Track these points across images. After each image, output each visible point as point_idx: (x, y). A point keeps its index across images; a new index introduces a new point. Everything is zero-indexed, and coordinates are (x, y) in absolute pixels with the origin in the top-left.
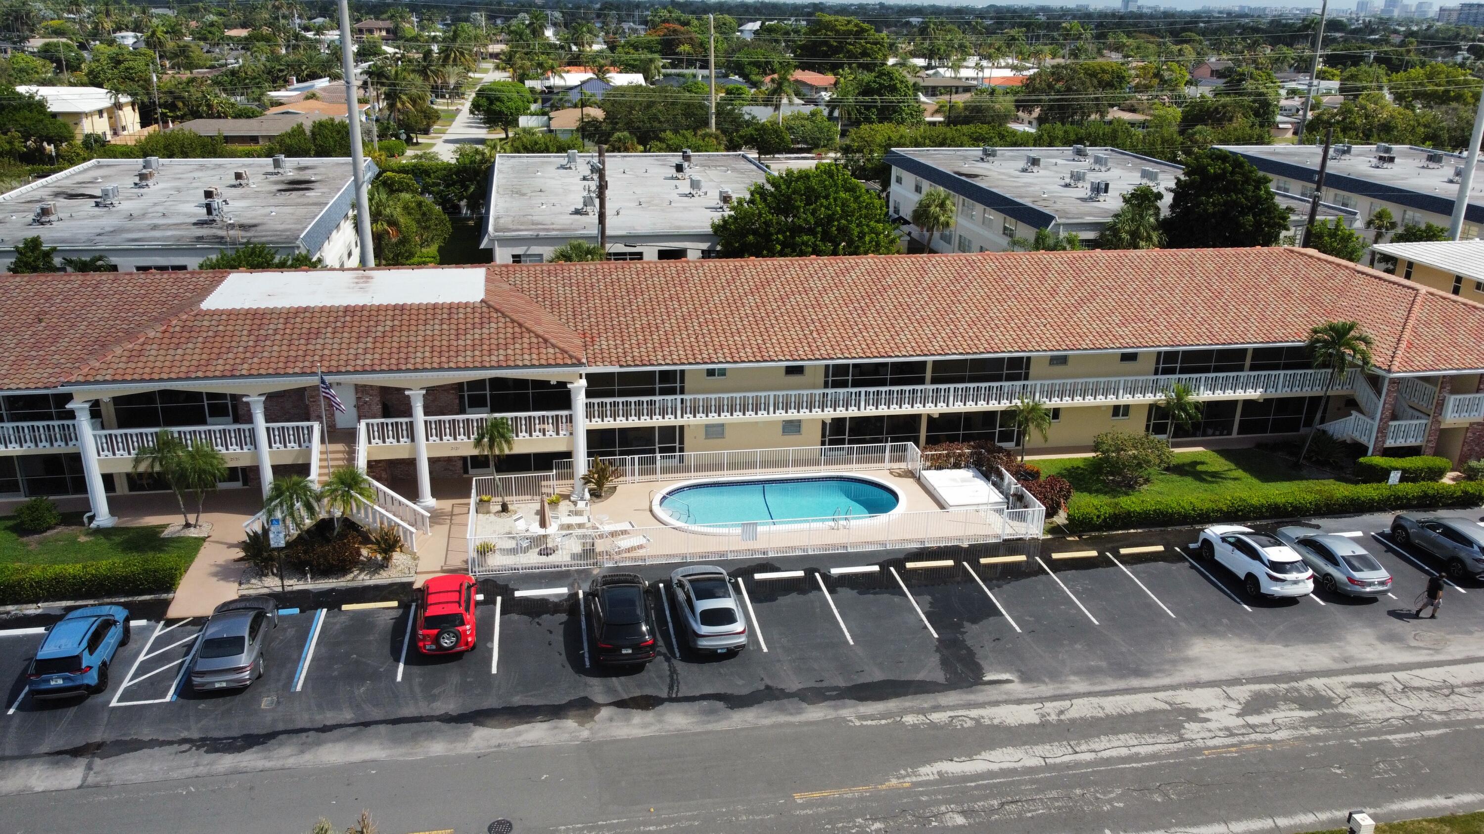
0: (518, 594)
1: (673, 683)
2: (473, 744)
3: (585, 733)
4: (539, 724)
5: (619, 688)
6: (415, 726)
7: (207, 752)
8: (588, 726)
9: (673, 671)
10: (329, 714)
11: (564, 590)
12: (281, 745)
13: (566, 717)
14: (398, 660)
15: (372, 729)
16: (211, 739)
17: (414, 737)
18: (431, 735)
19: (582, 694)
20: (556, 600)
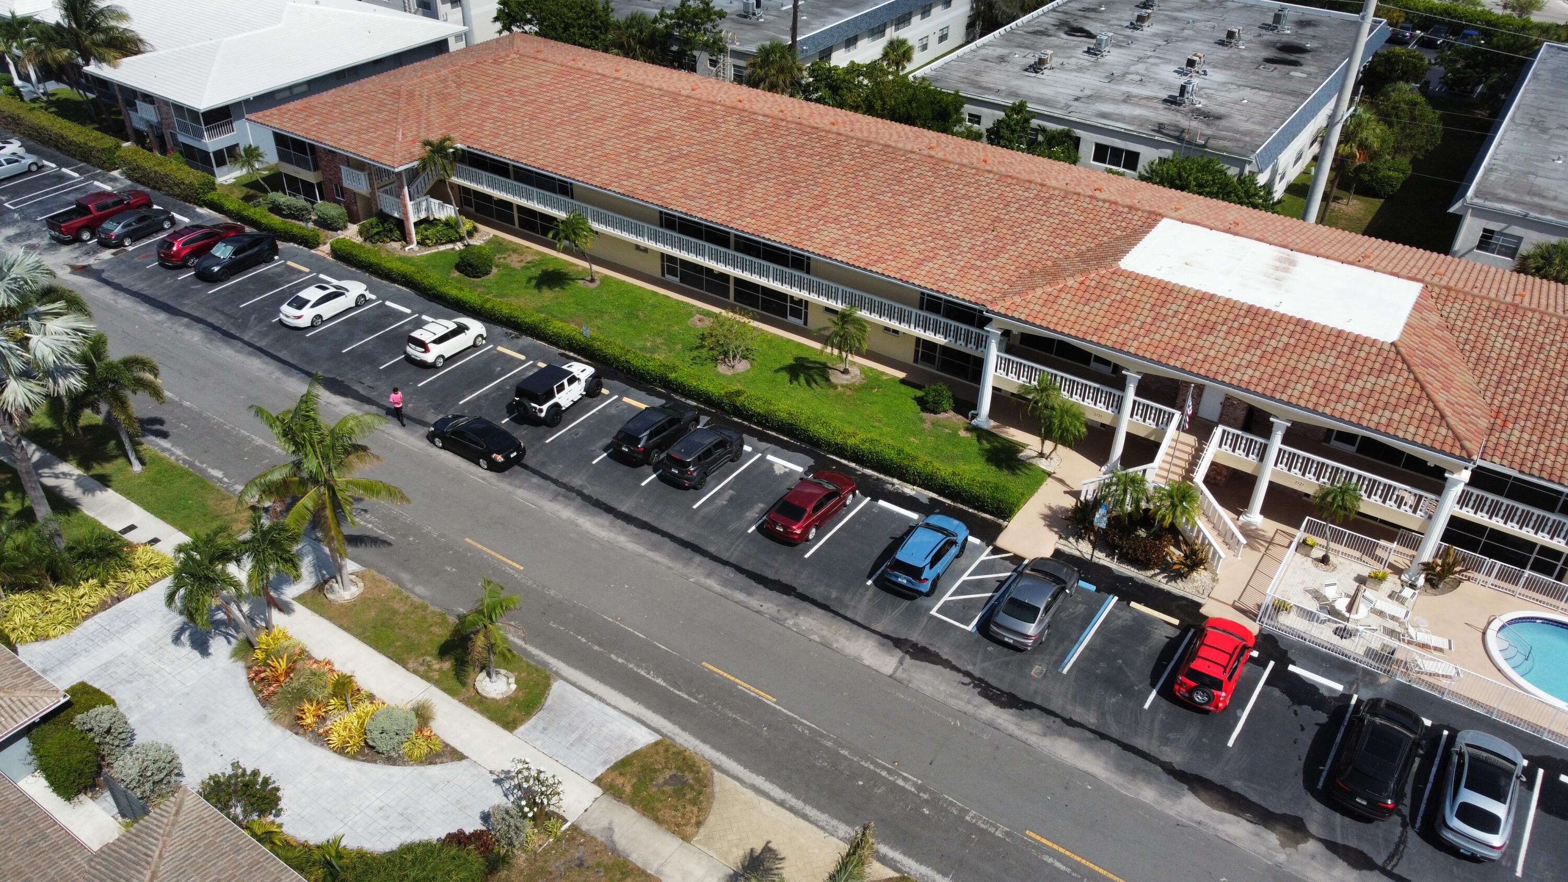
0: (1291, 668)
1: (1395, 854)
2: (1179, 808)
3: (1281, 857)
4: (1244, 822)
5: (1338, 829)
6: (1139, 760)
7: (980, 694)
8: (1288, 850)
9: (1402, 841)
10: (1079, 710)
11: (1339, 687)
12: (1032, 718)
13: (1272, 829)
14: (1153, 686)
15: (1106, 744)
16: (986, 683)
17: (1134, 773)
18: (1149, 778)
19: (1299, 814)
20: (1326, 694)
